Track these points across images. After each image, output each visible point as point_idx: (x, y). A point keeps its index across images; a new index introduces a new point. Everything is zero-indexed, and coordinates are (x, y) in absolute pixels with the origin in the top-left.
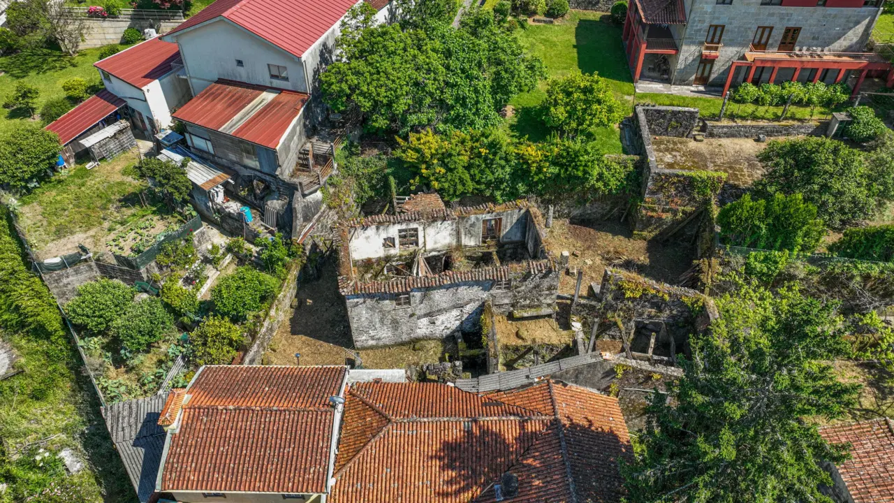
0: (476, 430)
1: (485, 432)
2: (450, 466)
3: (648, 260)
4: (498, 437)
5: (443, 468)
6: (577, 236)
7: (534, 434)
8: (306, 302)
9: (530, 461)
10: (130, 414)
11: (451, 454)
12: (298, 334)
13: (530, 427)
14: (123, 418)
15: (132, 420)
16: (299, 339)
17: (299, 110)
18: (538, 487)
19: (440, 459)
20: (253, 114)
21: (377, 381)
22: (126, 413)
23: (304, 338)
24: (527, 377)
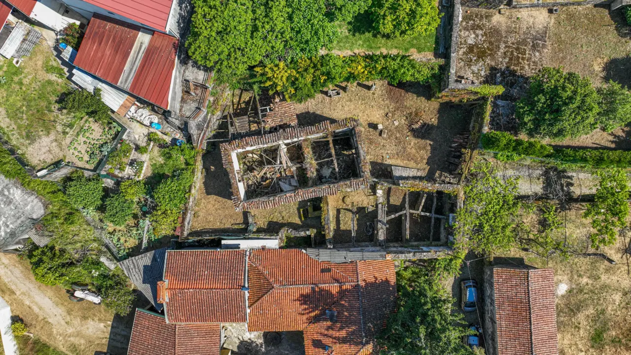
0: (317, 289)
1: (321, 290)
2: (305, 303)
3: (437, 122)
4: (328, 293)
5: (301, 304)
6: (391, 98)
7: (346, 290)
8: (211, 168)
9: (343, 302)
10: (135, 267)
11: (304, 299)
12: (211, 194)
13: (344, 287)
14: (132, 270)
15: (137, 270)
16: (213, 198)
17: (174, 60)
18: (346, 316)
19: (300, 301)
20: (138, 63)
21: (263, 248)
22: (132, 266)
23: (215, 197)
24: (345, 258)
